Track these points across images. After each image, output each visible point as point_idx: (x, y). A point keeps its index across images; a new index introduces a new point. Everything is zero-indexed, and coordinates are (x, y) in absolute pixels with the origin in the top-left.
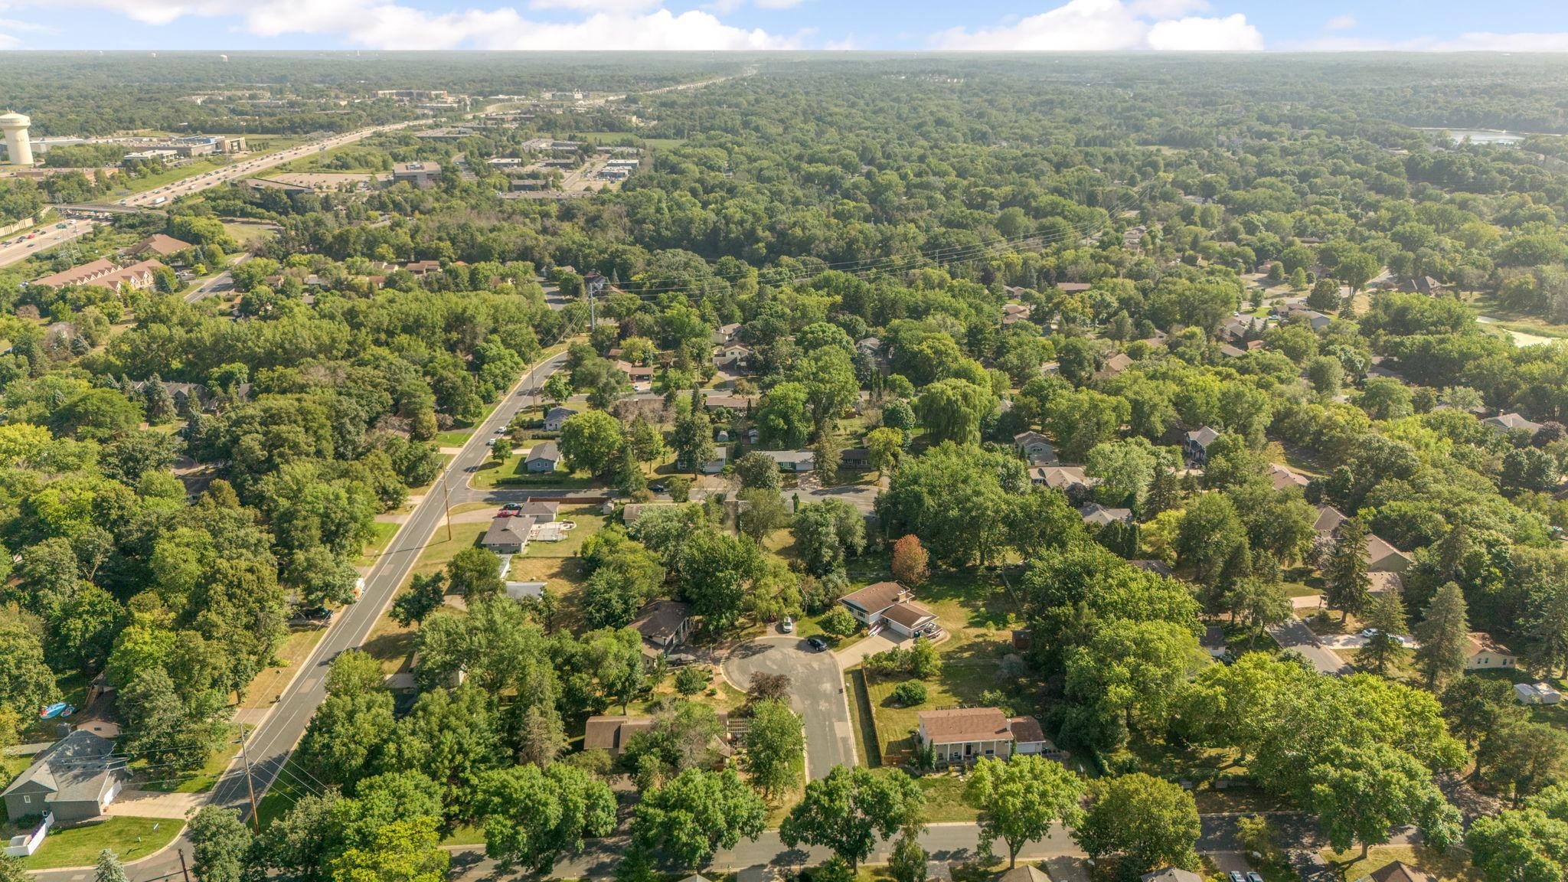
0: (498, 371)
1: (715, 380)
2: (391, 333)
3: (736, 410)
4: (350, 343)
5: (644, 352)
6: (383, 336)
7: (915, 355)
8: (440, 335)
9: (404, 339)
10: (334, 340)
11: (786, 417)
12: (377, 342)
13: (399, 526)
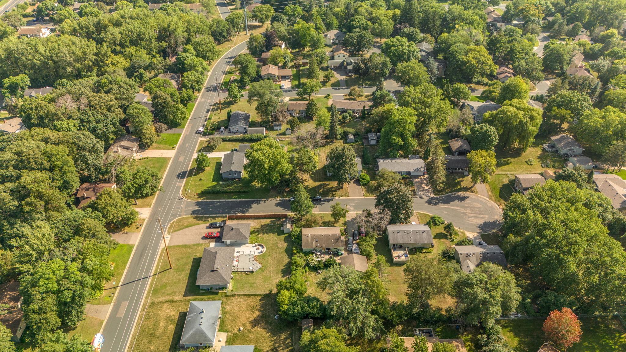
0: (193, 78)
1: (333, 81)
2: (122, 45)
3: (354, 112)
4: (96, 54)
5: (285, 58)
6: (118, 48)
7: (464, 63)
8: (154, 44)
9: (132, 50)
10: (85, 54)
11: (402, 136)
12: (115, 52)
13: (131, 247)
